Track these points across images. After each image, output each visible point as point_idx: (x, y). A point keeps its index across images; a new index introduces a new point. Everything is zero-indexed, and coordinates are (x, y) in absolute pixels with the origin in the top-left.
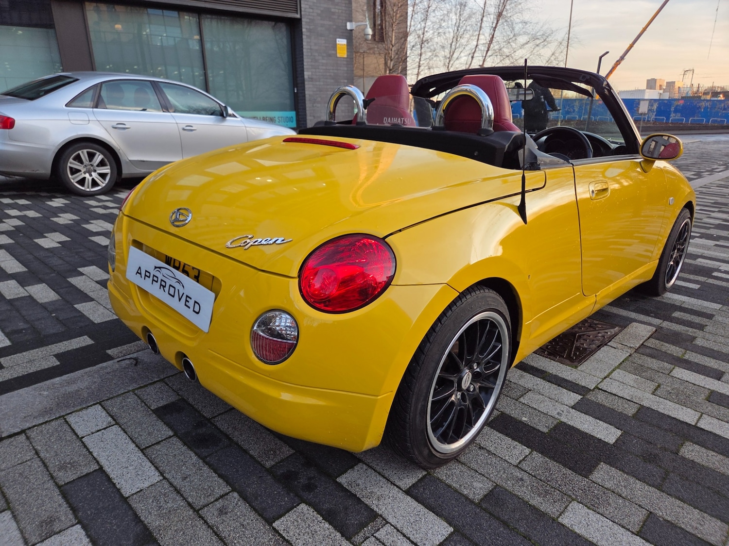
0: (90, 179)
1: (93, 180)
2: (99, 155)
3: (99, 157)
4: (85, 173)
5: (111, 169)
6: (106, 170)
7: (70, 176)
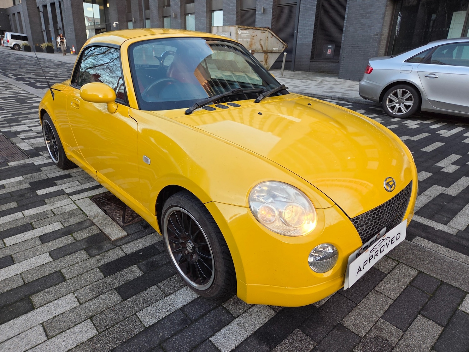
0: (398, 107)
1: (400, 108)
2: (409, 93)
3: (409, 94)
4: (397, 103)
5: (414, 104)
6: (410, 104)
7: (387, 103)
